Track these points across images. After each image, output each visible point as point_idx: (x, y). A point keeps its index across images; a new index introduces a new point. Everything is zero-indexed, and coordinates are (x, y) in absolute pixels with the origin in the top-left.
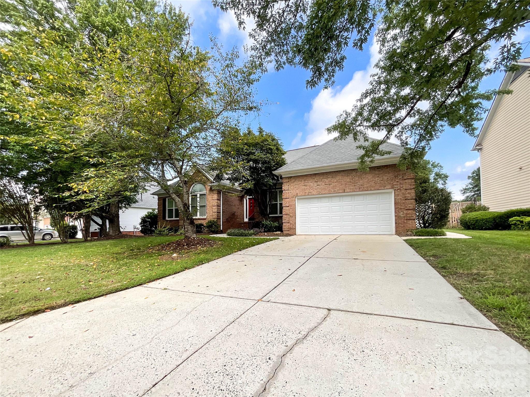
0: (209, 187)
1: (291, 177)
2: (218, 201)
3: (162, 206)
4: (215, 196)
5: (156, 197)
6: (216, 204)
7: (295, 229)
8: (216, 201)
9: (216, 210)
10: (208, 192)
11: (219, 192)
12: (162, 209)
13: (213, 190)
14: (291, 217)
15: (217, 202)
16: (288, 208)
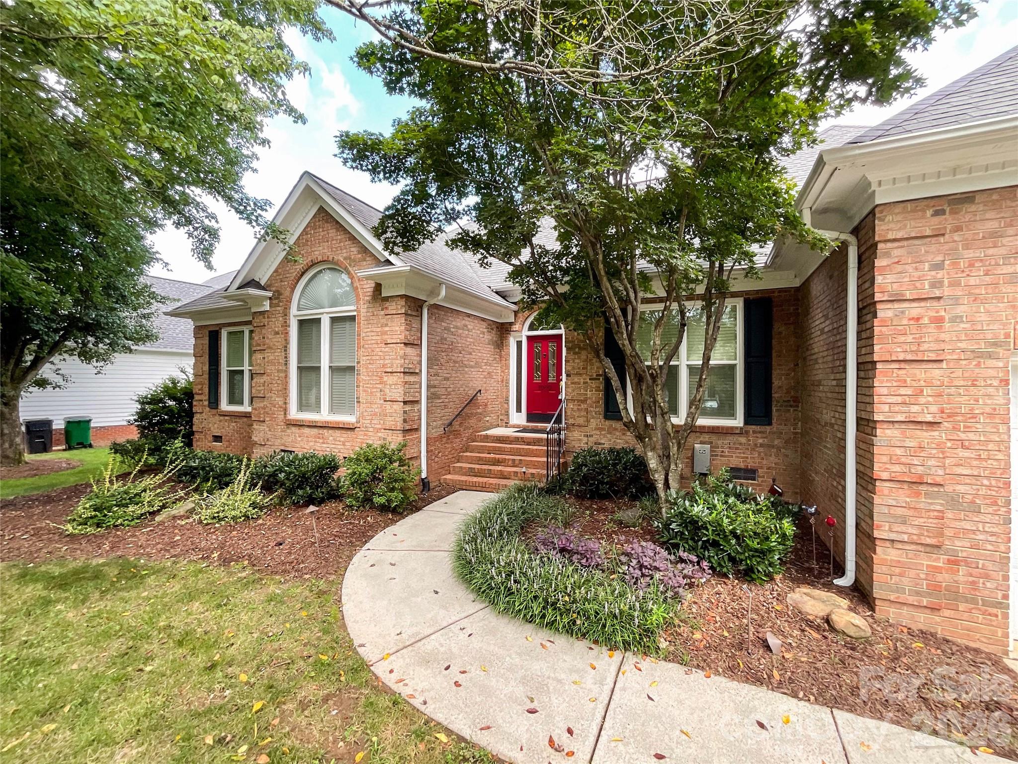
0: (369, 286)
1: (968, 198)
2: (409, 350)
3: (206, 358)
4: (397, 328)
5: (188, 325)
6: (398, 364)
7: (1004, 606)
8: (401, 350)
9: (398, 393)
10: (363, 311)
11: (415, 306)
12: (206, 368)
13: (387, 299)
14: (954, 501)
15: (404, 357)
16: (926, 436)
